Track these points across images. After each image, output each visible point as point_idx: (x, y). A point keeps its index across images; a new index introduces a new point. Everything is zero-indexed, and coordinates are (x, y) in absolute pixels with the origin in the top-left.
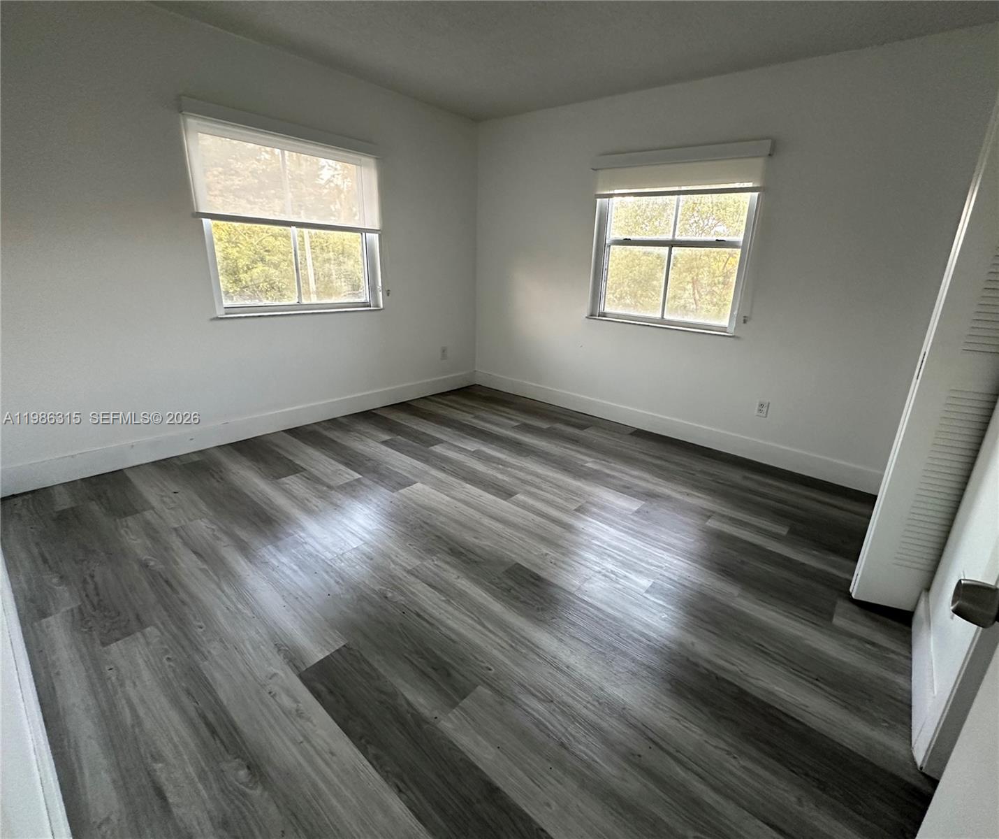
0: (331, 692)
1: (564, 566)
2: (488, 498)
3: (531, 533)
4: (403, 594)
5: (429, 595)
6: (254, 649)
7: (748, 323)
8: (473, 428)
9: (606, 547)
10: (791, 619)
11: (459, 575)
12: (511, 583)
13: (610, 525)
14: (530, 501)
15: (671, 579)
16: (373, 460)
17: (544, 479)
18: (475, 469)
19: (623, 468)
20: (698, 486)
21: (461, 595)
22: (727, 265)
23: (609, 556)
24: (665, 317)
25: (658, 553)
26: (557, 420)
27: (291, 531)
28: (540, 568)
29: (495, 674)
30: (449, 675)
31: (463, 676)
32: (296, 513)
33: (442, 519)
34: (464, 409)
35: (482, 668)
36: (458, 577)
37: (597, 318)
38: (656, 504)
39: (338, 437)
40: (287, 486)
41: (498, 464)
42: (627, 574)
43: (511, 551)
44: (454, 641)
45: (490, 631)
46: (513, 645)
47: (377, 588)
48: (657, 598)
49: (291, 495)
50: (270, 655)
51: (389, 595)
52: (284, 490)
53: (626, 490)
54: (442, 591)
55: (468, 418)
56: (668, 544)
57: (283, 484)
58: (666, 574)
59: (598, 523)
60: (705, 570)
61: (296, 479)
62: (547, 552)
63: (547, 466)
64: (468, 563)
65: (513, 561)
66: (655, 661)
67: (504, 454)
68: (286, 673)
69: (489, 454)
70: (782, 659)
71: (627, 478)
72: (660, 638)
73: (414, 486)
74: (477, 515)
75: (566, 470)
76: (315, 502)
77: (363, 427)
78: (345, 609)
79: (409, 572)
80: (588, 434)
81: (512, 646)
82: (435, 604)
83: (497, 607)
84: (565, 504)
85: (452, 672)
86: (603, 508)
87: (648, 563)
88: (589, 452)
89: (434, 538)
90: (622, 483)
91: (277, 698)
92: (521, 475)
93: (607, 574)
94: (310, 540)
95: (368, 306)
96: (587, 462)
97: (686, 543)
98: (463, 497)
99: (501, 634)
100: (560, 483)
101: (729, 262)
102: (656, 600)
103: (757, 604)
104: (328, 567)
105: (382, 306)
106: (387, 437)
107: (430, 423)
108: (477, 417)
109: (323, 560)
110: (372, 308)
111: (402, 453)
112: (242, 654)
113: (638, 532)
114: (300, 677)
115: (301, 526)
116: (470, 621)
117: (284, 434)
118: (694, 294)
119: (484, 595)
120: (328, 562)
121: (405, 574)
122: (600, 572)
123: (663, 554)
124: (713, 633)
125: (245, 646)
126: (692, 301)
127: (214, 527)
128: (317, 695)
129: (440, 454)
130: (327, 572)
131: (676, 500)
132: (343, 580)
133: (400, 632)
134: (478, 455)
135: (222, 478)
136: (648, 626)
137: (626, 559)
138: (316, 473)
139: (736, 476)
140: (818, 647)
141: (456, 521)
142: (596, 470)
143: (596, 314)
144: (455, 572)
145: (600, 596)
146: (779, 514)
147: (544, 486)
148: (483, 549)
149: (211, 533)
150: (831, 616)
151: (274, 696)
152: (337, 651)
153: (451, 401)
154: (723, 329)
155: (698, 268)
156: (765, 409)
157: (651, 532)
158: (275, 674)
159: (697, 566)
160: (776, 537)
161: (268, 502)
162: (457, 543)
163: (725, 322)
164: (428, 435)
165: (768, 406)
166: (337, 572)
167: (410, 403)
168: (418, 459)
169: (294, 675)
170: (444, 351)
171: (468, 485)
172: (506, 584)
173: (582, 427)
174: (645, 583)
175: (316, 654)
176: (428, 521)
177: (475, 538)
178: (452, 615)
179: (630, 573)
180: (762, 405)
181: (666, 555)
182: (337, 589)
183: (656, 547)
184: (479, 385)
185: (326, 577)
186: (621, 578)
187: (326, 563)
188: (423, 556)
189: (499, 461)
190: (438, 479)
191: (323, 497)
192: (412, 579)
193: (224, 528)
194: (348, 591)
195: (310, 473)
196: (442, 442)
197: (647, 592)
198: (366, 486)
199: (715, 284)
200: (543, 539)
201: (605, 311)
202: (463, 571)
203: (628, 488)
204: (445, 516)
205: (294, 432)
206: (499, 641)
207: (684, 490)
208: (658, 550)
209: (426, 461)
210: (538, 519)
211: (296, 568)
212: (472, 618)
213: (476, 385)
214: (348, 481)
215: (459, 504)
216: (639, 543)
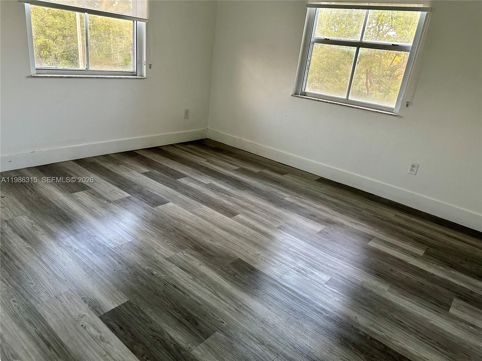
0: (121, 328)
1: (271, 263)
2: (218, 216)
3: (248, 240)
4: (163, 272)
5: (181, 274)
6: (68, 299)
7: (409, 106)
8: (207, 169)
9: (299, 253)
10: (421, 307)
11: (201, 263)
12: (236, 271)
13: (301, 239)
14: (247, 220)
15: (343, 277)
16: (137, 185)
17: (257, 206)
18: (209, 196)
19: (310, 203)
20: (364, 219)
21: (203, 275)
22: (394, 62)
23: (301, 259)
24: (349, 98)
25: (334, 259)
26: (265, 167)
27: (84, 228)
28: (255, 263)
29: (227, 325)
30: (197, 324)
31: (206, 325)
32: (87, 216)
33: (188, 227)
34: (199, 154)
35: (218, 321)
36: (200, 265)
37: (300, 96)
38: (333, 228)
39: (111, 168)
40: (79, 198)
41: (225, 194)
42: (312, 271)
43: (234, 250)
44: (199, 304)
45: (222, 299)
46: (238, 309)
47: (146, 268)
48: (333, 288)
49: (82, 204)
50: (80, 304)
51: (155, 273)
52: (77, 201)
53: (313, 217)
54: (190, 273)
55: (202, 161)
56: (342, 255)
57: (76, 196)
58: (339, 273)
59: (293, 237)
60: (366, 273)
61: (85, 194)
62: (259, 253)
63: (258, 198)
64: (207, 256)
65: (237, 257)
66: (331, 325)
67: (228, 187)
68: (91, 315)
69: (218, 187)
70: (413, 330)
71: (313, 210)
72: (334, 313)
73: (168, 204)
74: (212, 226)
75: (271, 201)
76: (99, 210)
77: (128, 162)
78: (125, 279)
79: (167, 259)
80: (287, 178)
81: (236, 310)
82: (186, 281)
83: (227, 285)
84: (271, 223)
85: (198, 322)
86: (296, 227)
87: (327, 266)
88: (288, 191)
89: (183, 238)
90: (309, 213)
91: (87, 329)
92: (241, 202)
93: (299, 270)
94: (97, 234)
95: (135, 75)
96: (286, 197)
97: (353, 254)
98: (201, 213)
99: (229, 301)
100: (268, 210)
101: (395, 59)
102: (332, 289)
103: (400, 297)
104: (112, 253)
105: (145, 76)
106: (147, 170)
107: (176, 162)
108: (208, 161)
109: (108, 248)
110: (138, 77)
111: (158, 181)
112: (61, 302)
113: (320, 245)
114: (101, 318)
115: (92, 226)
116: (209, 293)
117: (73, 163)
118: (367, 83)
119: (218, 277)
120: (113, 250)
121: (165, 261)
122: (294, 269)
123: (338, 261)
124: (369, 312)
125: (63, 297)
126: (365, 87)
127: (32, 222)
128: (113, 330)
129: (184, 184)
130: (112, 256)
131: (348, 227)
132: (123, 261)
133: (163, 296)
134: (210, 187)
135: (33, 190)
136: (326, 304)
137: (313, 262)
138: (99, 191)
139: (391, 214)
140: (438, 326)
141: (198, 229)
142: (292, 203)
143: (299, 93)
144: (198, 261)
145: (295, 284)
146: (419, 242)
147: (256, 210)
148: (216, 248)
149: (31, 225)
150: (449, 307)
151: (85, 328)
152: (123, 304)
153: (191, 149)
154: (391, 110)
155: (371, 63)
156: (415, 169)
157: (328, 246)
158: (85, 315)
159: (361, 270)
160: (416, 256)
161: (67, 208)
162: (198, 243)
163: (392, 105)
164: (175, 171)
165: (418, 167)
166: (118, 256)
167: (162, 148)
168: (169, 187)
169: (96, 316)
170: (187, 112)
171: (204, 206)
172: (233, 271)
173: (282, 173)
174: (326, 278)
175: (110, 305)
176: (178, 228)
177: (211, 240)
178: (196, 287)
179: (316, 271)
180: (413, 166)
181: (339, 262)
182: (120, 267)
183: (333, 256)
184: (210, 139)
185: (112, 259)
186: (309, 274)
187: (111, 250)
188: (176, 249)
189: (224, 192)
190: (184, 201)
191: (104, 207)
192: (170, 264)
193: (39, 222)
194: (127, 269)
195: (94, 191)
196: (185, 177)
197: (327, 283)
198: (134, 202)
199: (383, 76)
200: (256, 244)
201: (306, 91)
202: (203, 261)
203: (314, 216)
204: (189, 225)
205: (79, 162)
206: (229, 306)
207: (353, 220)
208: (335, 259)
209: (175, 188)
210: (252, 231)
211: (91, 252)
212: (211, 291)
213: (207, 138)
214: (121, 198)
215: (199, 218)
216: (321, 253)
